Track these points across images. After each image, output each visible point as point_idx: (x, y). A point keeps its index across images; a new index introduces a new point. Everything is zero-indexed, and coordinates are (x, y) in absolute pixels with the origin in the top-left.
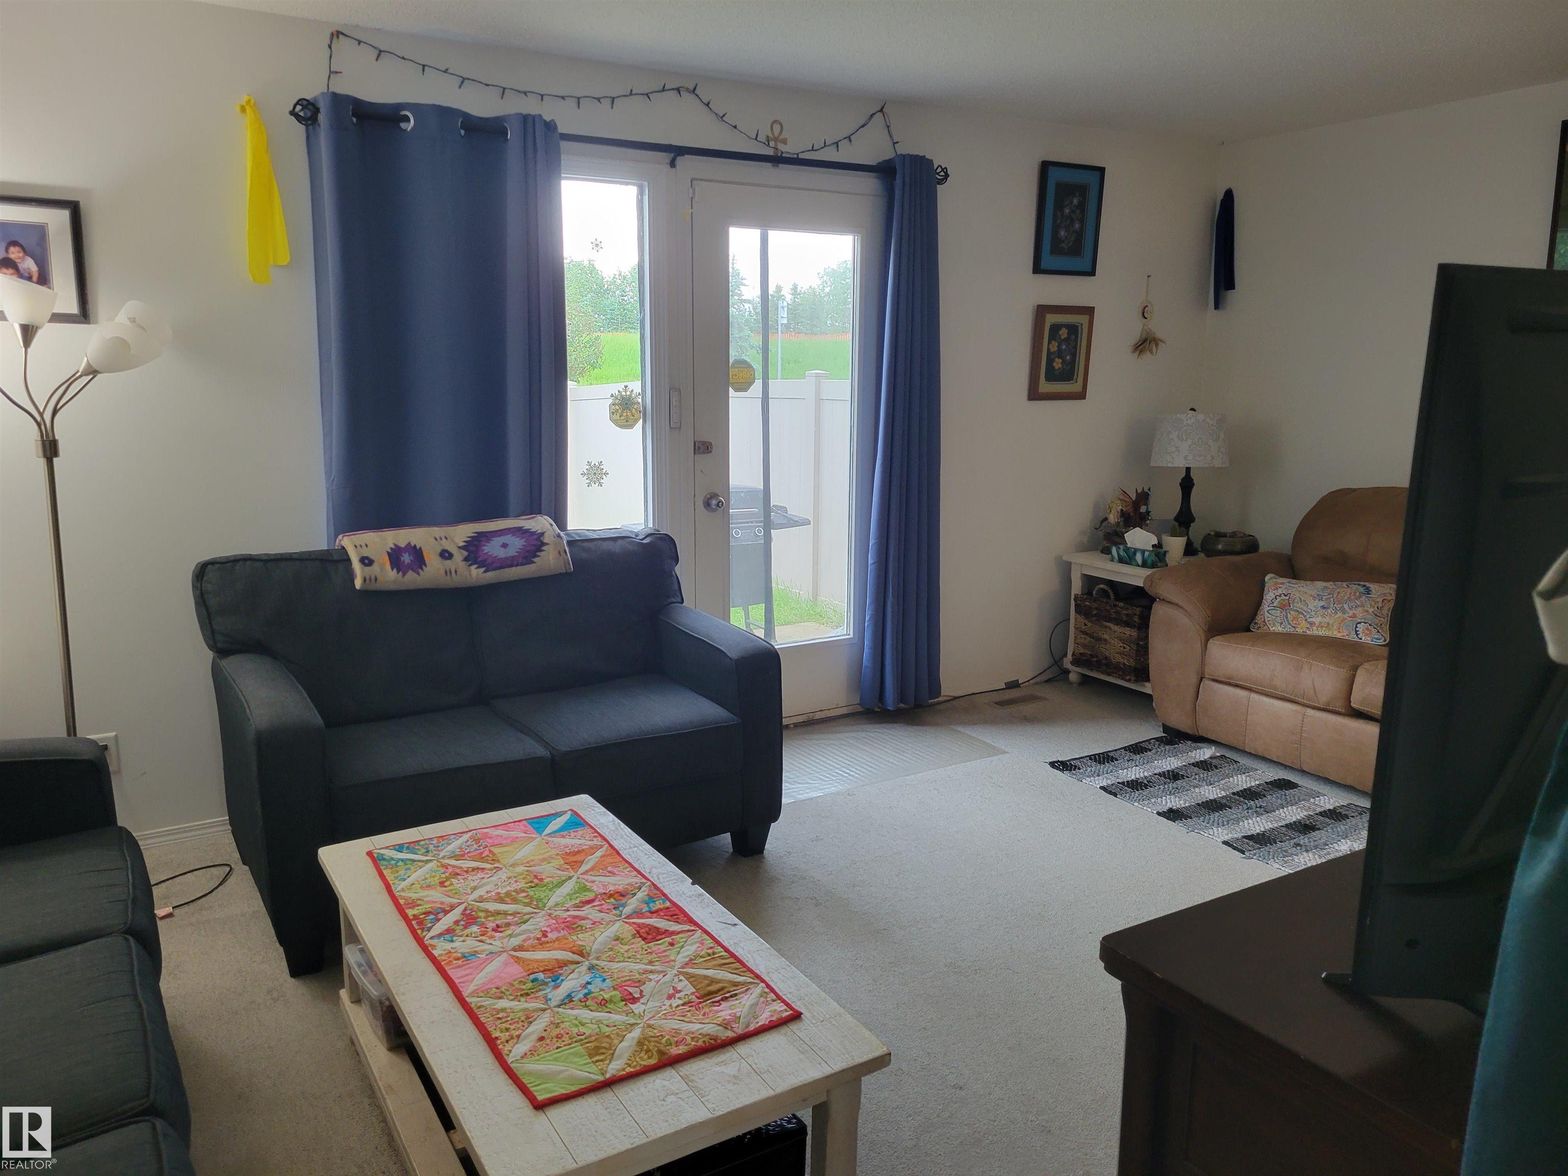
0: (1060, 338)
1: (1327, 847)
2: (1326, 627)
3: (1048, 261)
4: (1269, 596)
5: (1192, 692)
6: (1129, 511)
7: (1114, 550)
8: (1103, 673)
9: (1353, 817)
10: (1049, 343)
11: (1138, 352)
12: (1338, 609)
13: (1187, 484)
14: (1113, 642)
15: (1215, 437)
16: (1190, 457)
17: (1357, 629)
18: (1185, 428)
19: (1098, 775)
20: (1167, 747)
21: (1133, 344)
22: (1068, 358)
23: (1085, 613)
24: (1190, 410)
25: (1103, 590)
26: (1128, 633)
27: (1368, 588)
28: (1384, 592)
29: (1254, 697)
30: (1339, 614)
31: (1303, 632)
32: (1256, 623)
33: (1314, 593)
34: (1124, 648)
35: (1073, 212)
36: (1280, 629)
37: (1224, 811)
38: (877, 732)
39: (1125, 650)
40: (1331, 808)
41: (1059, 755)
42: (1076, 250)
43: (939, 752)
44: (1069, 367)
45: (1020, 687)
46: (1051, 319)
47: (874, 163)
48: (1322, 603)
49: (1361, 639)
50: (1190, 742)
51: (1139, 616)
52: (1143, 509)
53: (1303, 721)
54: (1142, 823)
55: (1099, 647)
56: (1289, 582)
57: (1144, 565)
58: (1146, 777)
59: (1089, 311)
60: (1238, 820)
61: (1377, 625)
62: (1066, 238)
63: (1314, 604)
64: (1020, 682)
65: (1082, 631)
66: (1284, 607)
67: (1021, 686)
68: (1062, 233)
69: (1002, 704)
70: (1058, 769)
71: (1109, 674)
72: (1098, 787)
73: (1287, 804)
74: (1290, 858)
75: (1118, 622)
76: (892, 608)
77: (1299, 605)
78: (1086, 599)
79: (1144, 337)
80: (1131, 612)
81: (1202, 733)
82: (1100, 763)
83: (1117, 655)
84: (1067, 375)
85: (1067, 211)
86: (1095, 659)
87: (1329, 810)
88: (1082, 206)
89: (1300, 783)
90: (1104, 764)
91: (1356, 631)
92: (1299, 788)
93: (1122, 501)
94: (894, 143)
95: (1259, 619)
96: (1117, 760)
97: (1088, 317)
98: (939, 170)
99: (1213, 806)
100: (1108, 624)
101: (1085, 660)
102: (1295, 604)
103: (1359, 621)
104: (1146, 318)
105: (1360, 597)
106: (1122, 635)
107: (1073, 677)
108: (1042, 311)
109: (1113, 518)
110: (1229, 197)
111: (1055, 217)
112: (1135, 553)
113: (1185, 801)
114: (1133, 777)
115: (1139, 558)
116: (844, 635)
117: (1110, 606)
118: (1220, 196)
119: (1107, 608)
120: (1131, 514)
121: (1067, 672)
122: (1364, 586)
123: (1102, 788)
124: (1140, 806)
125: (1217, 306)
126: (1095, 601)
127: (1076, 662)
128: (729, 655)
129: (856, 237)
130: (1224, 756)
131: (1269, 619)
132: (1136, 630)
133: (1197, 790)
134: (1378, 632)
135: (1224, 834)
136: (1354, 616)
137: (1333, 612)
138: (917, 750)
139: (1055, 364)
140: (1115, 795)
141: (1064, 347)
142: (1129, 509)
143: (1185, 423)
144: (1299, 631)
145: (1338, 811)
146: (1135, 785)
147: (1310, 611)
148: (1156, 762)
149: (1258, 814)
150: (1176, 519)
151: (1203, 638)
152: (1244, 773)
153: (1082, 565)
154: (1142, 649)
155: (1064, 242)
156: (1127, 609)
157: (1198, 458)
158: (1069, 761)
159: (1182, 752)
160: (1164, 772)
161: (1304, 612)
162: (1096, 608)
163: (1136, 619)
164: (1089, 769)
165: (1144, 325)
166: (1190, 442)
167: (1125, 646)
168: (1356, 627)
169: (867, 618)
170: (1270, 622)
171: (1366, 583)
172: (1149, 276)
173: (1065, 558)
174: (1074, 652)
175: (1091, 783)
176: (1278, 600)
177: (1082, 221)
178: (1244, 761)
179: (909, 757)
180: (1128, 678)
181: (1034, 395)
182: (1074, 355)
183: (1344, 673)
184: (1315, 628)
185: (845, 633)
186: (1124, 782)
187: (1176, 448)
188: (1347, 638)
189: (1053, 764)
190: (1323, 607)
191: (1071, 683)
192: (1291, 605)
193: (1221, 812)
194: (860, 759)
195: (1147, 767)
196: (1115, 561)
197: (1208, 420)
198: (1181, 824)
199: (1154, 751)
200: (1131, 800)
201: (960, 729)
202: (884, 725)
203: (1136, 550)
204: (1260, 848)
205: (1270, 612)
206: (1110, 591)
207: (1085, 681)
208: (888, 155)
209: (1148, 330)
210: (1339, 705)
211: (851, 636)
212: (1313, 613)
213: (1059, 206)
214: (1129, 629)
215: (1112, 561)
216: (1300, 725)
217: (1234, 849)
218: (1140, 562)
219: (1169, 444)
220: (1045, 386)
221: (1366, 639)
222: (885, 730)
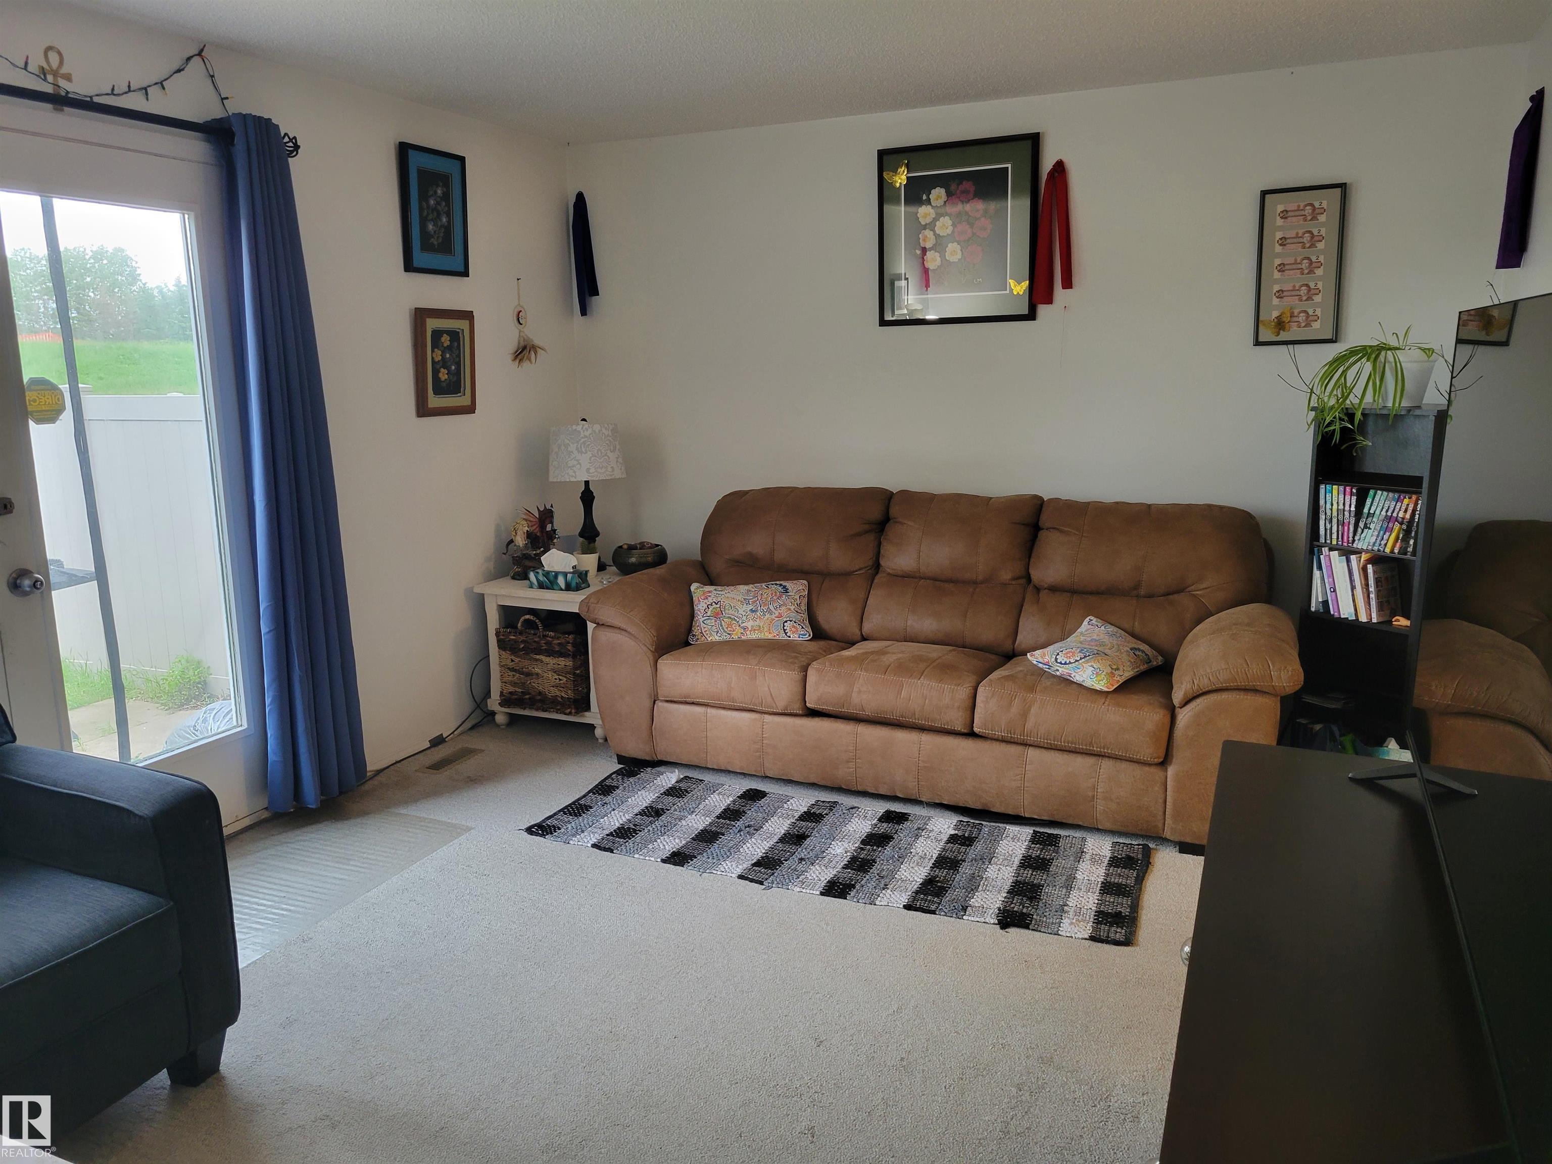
0: (443, 346)
1: (825, 854)
2: (758, 630)
3: (420, 260)
4: (700, 607)
5: (647, 715)
6: (535, 531)
7: (532, 576)
8: (537, 710)
9: (827, 814)
10: (433, 351)
11: (518, 361)
12: (765, 611)
13: (587, 497)
14: (546, 675)
15: (612, 448)
16: (592, 470)
17: (785, 628)
18: (583, 440)
19: (583, 831)
20: (631, 780)
21: (512, 351)
22: (453, 367)
23: (510, 648)
24: (582, 420)
25: (526, 621)
26: (563, 663)
27: (785, 587)
28: (799, 589)
29: (712, 712)
30: (768, 616)
31: (739, 638)
32: (694, 635)
33: (740, 598)
34: (560, 680)
35: (438, 203)
36: (717, 638)
37: (720, 840)
38: (301, 841)
39: (562, 682)
40: (806, 809)
41: (528, 816)
42: (446, 247)
43: (393, 849)
44: (455, 379)
45: (446, 742)
46: (432, 324)
47: (201, 121)
48: (750, 607)
49: (790, 637)
50: (649, 769)
51: (572, 643)
52: (549, 528)
53: (763, 728)
54: (653, 878)
55: (530, 683)
56: (715, 590)
57: (568, 588)
58: (629, 821)
59: (468, 316)
60: (737, 847)
61: (800, 621)
62: (435, 232)
63: (744, 609)
64: (444, 736)
65: (509, 668)
66: (717, 615)
67: (447, 740)
68: (431, 227)
69: (437, 766)
70: (537, 834)
71: (545, 710)
72: (589, 845)
73: (768, 816)
74: (804, 877)
75: (550, 653)
76: (301, 682)
77: (730, 611)
78: (510, 632)
79: (522, 344)
80: (563, 641)
81: (660, 757)
82: (576, 816)
83: (552, 688)
84: (454, 387)
85: (432, 202)
86: (527, 697)
87: (804, 812)
88: (446, 197)
89: (767, 791)
90: (581, 816)
91: (785, 630)
92: (768, 795)
93: (528, 522)
94: (222, 99)
95: (696, 631)
96: (591, 808)
97: (468, 322)
98: (286, 140)
99: (707, 837)
100: (538, 657)
101: (516, 699)
102: (727, 611)
103: (785, 620)
104: (521, 324)
105: (781, 596)
106: (556, 666)
107: (500, 719)
108: (420, 315)
109: (520, 541)
110: (580, 198)
111: (421, 209)
112: (556, 577)
113: (679, 838)
114: (618, 825)
115: (561, 581)
116: (235, 727)
117: (539, 637)
118: (572, 200)
119: (536, 640)
120: (538, 534)
121: (493, 714)
122: (781, 585)
123: (594, 846)
124: (642, 857)
125: (584, 312)
126: (521, 634)
127: (506, 701)
128: (137, 812)
129: (186, 216)
130: (688, 777)
131: (706, 629)
132: (571, 659)
133: (684, 822)
134: (803, 628)
135: (734, 867)
136: (780, 616)
137: (762, 614)
138: (364, 853)
139: (441, 375)
140: (612, 851)
141: (448, 356)
142: (535, 529)
143: (582, 435)
144: (735, 637)
145: (812, 812)
146: (624, 833)
147: (741, 616)
148: (629, 800)
149: (751, 835)
150: (581, 535)
151: (651, 658)
152: (714, 792)
153: (496, 595)
154: (581, 678)
155: (433, 237)
156: (558, 638)
157: (599, 470)
158: (544, 821)
159: (648, 781)
160: (643, 810)
161: (736, 618)
162: (523, 642)
163: (570, 647)
164: (569, 826)
165: (520, 331)
166: (589, 454)
167: (561, 677)
168: (784, 626)
169: (268, 702)
170: (707, 632)
171: (781, 582)
172: (518, 279)
173: (478, 590)
174: (501, 692)
175: (579, 843)
176: (710, 609)
177: (448, 214)
178: (708, 777)
179: (359, 864)
180: (568, 711)
181: (423, 410)
182: (458, 364)
183: (795, 675)
184: (748, 632)
185: (235, 724)
186: (612, 833)
187: (577, 460)
188: (777, 637)
189: (530, 830)
190: (752, 611)
191: (498, 726)
192: (723, 612)
193: (717, 842)
194: (296, 885)
195: (624, 807)
196: (534, 587)
197: (604, 431)
198: (690, 868)
199: (621, 787)
200: (630, 853)
201: (403, 811)
202: (305, 829)
203: (557, 574)
204: (773, 874)
205: (705, 622)
206: (537, 621)
207: (514, 720)
208: (217, 113)
209: (525, 337)
210: (797, 708)
211: (245, 726)
212: (744, 618)
213: (423, 196)
214: (563, 659)
215: (531, 587)
216: (761, 733)
217: (751, 882)
218: (563, 587)
219: (569, 457)
220: (434, 401)
221: (794, 637)
222: (313, 835)
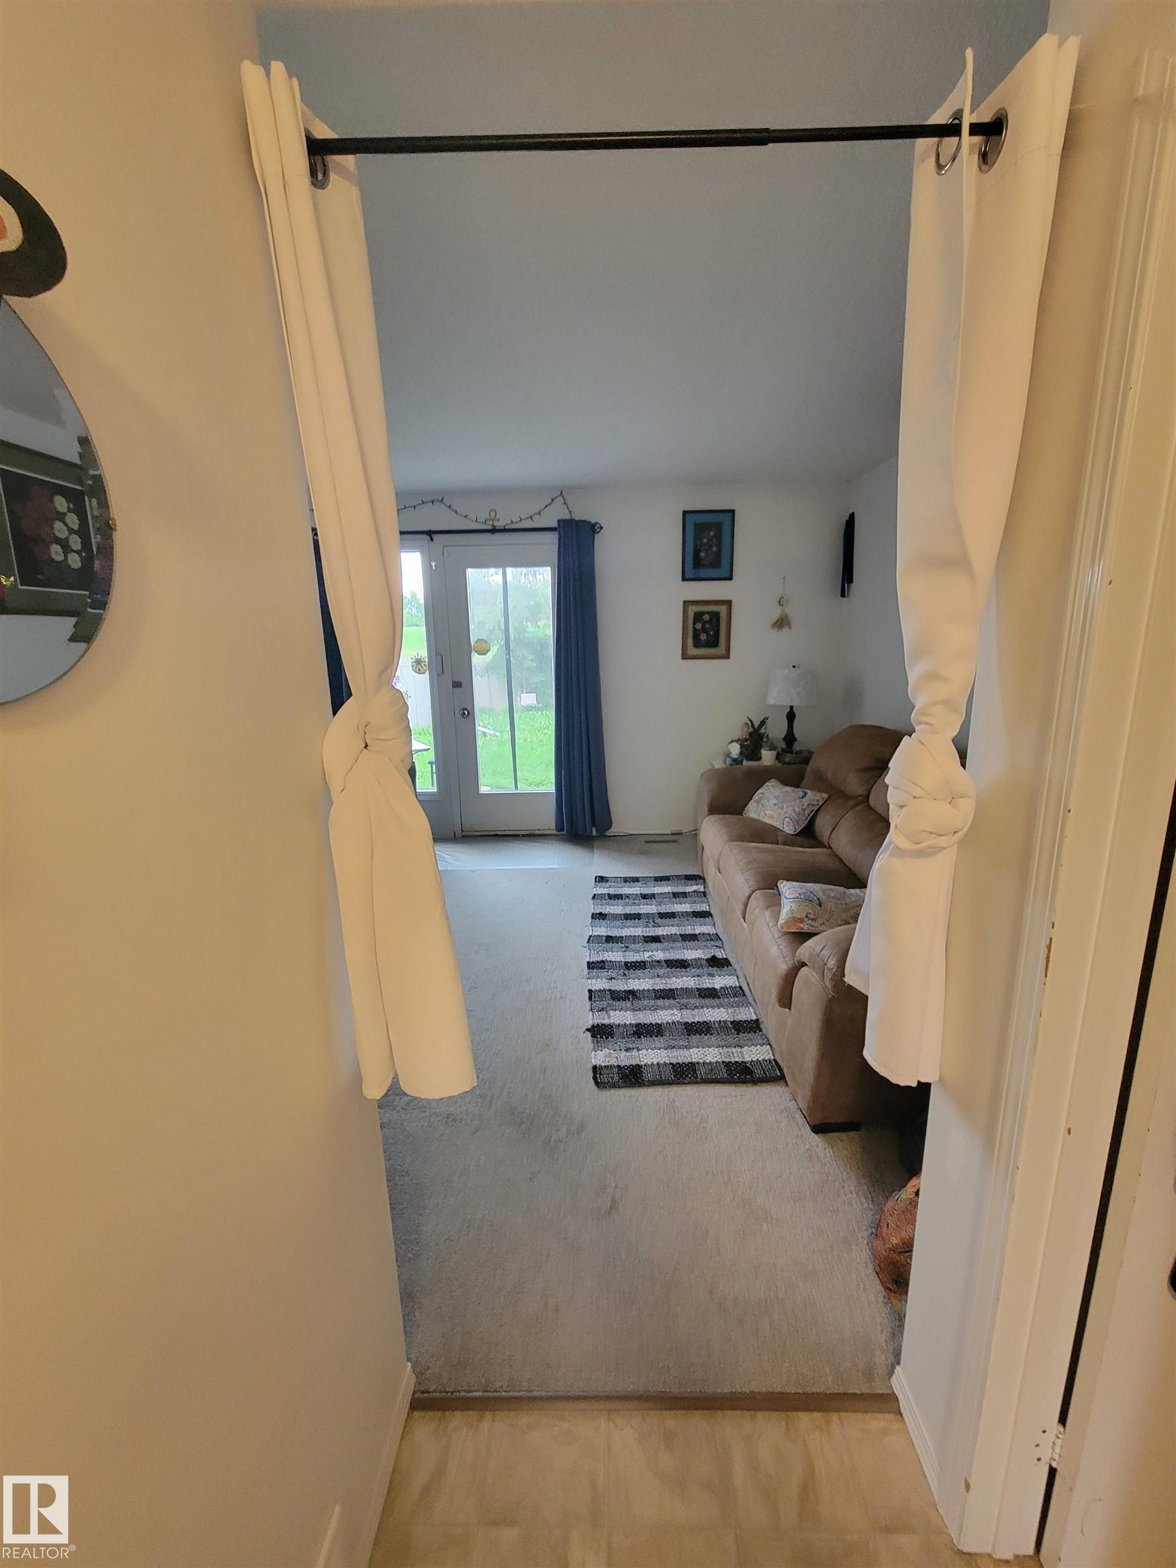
2: (771, 818)
4: (759, 793)
11: (776, 628)
13: (791, 716)
16: (797, 700)
19: (609, 888)
20: (683, 881)
21: (771, 623)
22: (711, 633)
24: (792, 667)
27: (805, 794)
30: (782, 808)
36: (753, 816)
37: (632, 921)
40: (698, 933)
45: (681, 835)
47: (555, 525)
48: (778, 800)
49: (783, 827)
56: (766, 785)
58: (631, 894)
59: (728, 603)
61: (795, 820)
64: (683, 832)
68: (702, 554)
73: (677, 925)
79: (782, 618)
85: (705, 540)
88: (719, 536)
90: (626, 882)
91: (783, 822)
94: (570, 512)
95: (747, 808)
97: (727, 607)
98: (596, 526)
99: (631, 917)
103: (787, 816)
104: (782, 606)
105: (798, 800)
108: (687, 604)
109: (744, 736)
110: (852, 516)
114: (624, 893)
118: (847, 517)
120: (754, 734)
125: (842, 595)
129: (552, 568)
130: (704, 892)
133: (643, 906)
134: (796, 824)
136: (786, 813)
142: (753, 730)
144: (760, 818)
146: (615, 896)
148: (657, 887)
158: (610, 877)
159: (686, 885)
160: (648, 894)
164: (612, 884)
165: (781, 610)
171: (807, 791)
172: (784, 578)
181: (685, 656)
186: (613, 894)
188: (777, 826)
189: (597, 877)
193: (628, 921)
199: (670, 882)
208: (565, 519)
209: (785, 613)
211: (554, 791)
220: (692, 651)
221: (786, 829)
